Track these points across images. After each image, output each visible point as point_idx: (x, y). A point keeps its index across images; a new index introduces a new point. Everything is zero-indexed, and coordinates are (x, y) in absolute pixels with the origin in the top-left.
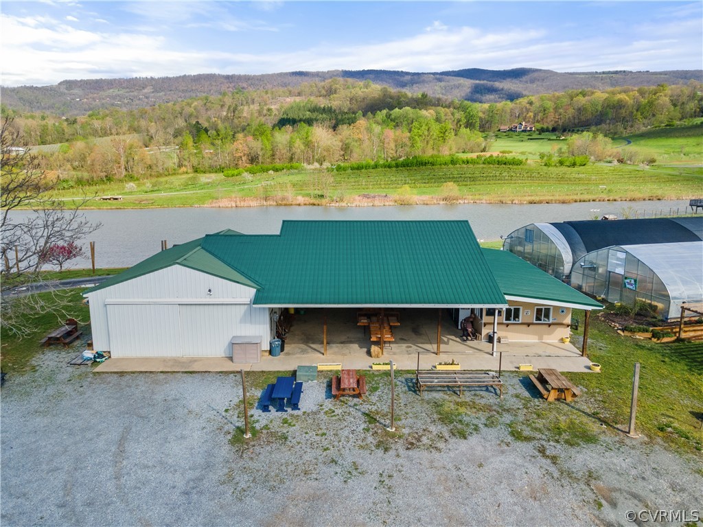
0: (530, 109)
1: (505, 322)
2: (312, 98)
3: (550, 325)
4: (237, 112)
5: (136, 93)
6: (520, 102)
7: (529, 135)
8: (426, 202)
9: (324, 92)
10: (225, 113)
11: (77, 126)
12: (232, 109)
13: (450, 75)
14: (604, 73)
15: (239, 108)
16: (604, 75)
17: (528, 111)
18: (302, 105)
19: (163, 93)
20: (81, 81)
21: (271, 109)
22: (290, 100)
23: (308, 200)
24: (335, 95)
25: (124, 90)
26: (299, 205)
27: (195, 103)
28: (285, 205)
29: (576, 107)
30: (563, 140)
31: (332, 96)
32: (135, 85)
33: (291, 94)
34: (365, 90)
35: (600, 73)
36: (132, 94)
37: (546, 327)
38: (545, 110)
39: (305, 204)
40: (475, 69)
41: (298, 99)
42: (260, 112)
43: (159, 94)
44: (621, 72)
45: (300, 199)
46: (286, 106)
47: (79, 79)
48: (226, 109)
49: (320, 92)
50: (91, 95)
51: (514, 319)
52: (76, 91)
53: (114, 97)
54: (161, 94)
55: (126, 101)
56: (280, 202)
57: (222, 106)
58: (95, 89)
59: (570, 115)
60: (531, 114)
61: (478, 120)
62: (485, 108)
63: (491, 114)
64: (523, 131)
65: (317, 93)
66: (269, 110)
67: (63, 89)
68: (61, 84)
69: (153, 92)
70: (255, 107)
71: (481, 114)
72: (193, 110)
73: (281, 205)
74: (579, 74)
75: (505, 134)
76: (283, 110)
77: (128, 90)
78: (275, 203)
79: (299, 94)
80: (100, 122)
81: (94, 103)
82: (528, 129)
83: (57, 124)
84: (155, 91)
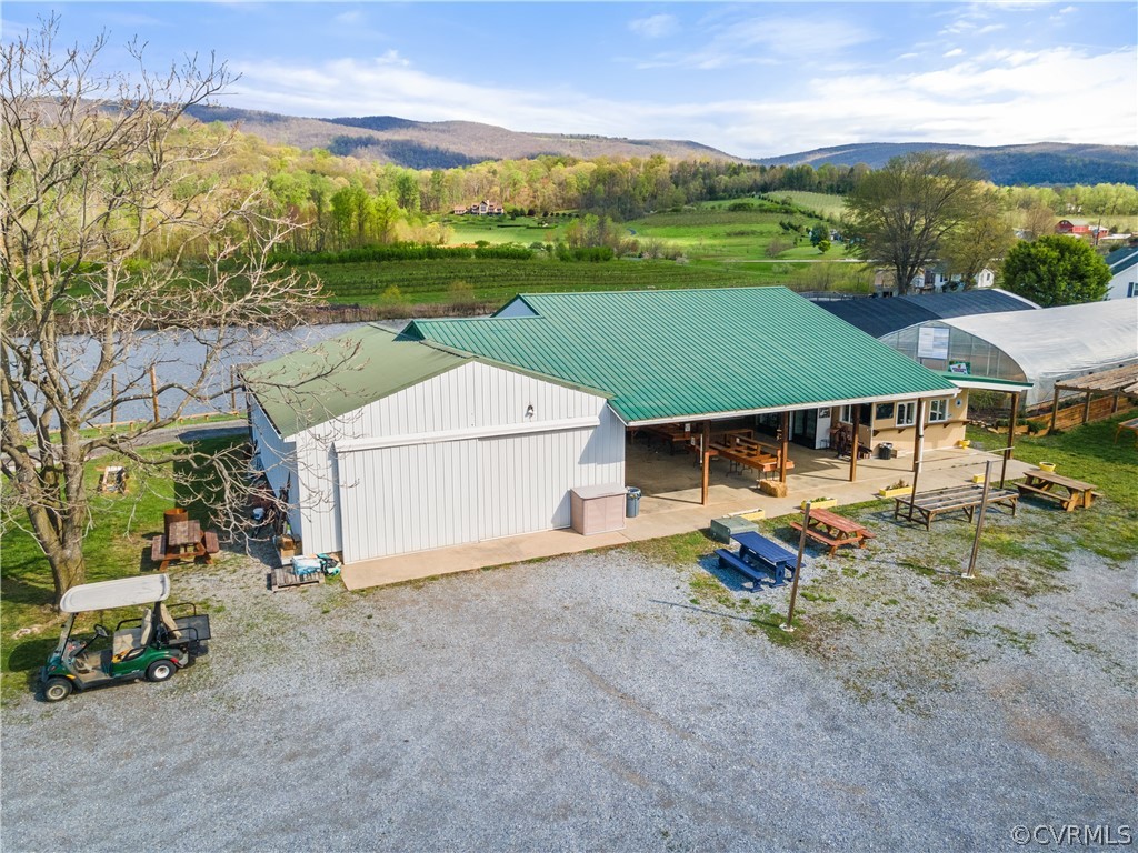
0: (493, 181)
1: (897, 426)
3: (945, 425)
6: (477, 171)
7: (498, 221)
13: (351, 125)
14: (572, 136)
16: (573, 140)
17: (491, 183)
29: (556, 181)
30: (547, 228)
35: (567, 137)
37: (941, 428)
38: (515, 184)
40: (389, 117)
44: (593, 136)
51: (907, 421)
59: (551, 193)
60: (496, 189)
61: (418, 196)
62: (426, 177)
63: (437, 187)
64: (488, 214)
71: (421, 187)
74: (540, 135)
75: (462, 218)
82: (496, 211)
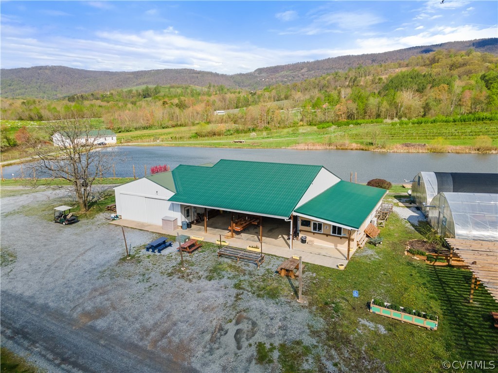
1: (312, 231)
2: (417, 68)
4: (356, 82)
5: (296, 73)
8: (458, 151)
9: (428, 62)
10: (347, 83)
11: (256, 96)
12: (353, 80)
15: (358, 79)
18: (406, 74)
19: (313, 71)
20: (267, 68)
21: (381, 79)
22: (398, 70)
23: (359, 146)
24: (436, 64)
25: (290, 72)
26: (352, 149)
27: (329, 77)
28: (342, 149)
31: (433, 65)
32: (297, 68)
33: (400, 66)
34: (467, 57)
36: (294, 73)
39: (356, 149)
41: (404, 69)
42: (373, 82)
43: (310, 72)
45: (354, 145)
46: (394, 75)
47: (265, 67)
48: (348, 80)
49: (425, 62)
50: (271, 76)
51: (319, 231)
52: (263, 74)
53: (283, 77)
54: (312, 72)
55: (290, 78)
56: (339, 147)
57: (346, 78)
58: (274, 72)
65: (423, 64)
66: (380, 79)
67: (256, 74)
68: (255, 71)
69: (307, 71)
70: (370, 78)
72: (326, 82)
73: (339, 149)
76: (390, 78)
77: (292, 71)
78: (335, 148)
79: (407, 65)
80: (268, 93)
81: (272, 81)
83: (246, 96)
84: (309, 70)
